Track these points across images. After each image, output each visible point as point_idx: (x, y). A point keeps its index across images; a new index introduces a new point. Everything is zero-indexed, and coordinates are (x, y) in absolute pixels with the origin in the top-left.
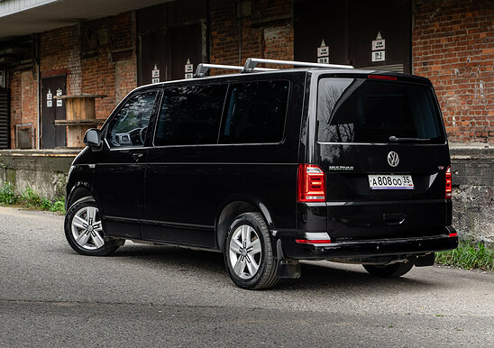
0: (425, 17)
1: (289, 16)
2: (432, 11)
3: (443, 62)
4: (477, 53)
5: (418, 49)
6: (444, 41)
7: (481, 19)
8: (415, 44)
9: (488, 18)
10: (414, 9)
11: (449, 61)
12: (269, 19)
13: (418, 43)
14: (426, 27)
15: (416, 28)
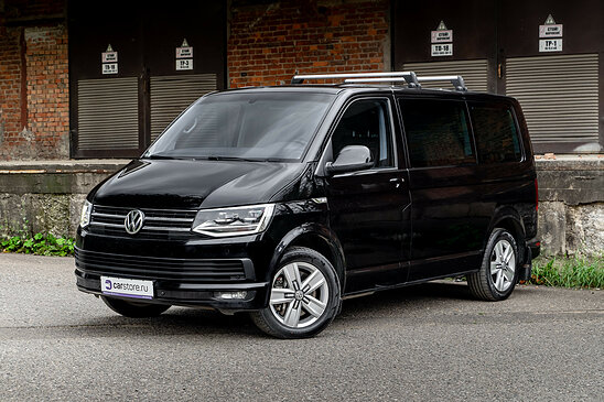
0: (243, 26)
1: (61, 16)
2: (251, 20)
3: (265, 73)
4: (307, 65)
5: (234, 59)
6: (267, 52)
7: (311, 31)
8: (231, 54)
9: (319, 31)
10: (229, 18)
11: (274, 73)
12: (31, 18)
13: (234, 53)
14: (245, 36)
15: (232, 37)
